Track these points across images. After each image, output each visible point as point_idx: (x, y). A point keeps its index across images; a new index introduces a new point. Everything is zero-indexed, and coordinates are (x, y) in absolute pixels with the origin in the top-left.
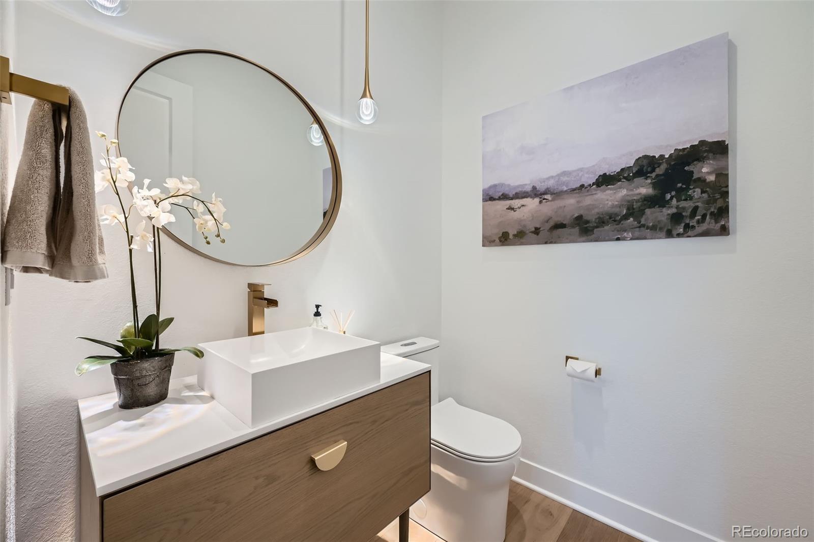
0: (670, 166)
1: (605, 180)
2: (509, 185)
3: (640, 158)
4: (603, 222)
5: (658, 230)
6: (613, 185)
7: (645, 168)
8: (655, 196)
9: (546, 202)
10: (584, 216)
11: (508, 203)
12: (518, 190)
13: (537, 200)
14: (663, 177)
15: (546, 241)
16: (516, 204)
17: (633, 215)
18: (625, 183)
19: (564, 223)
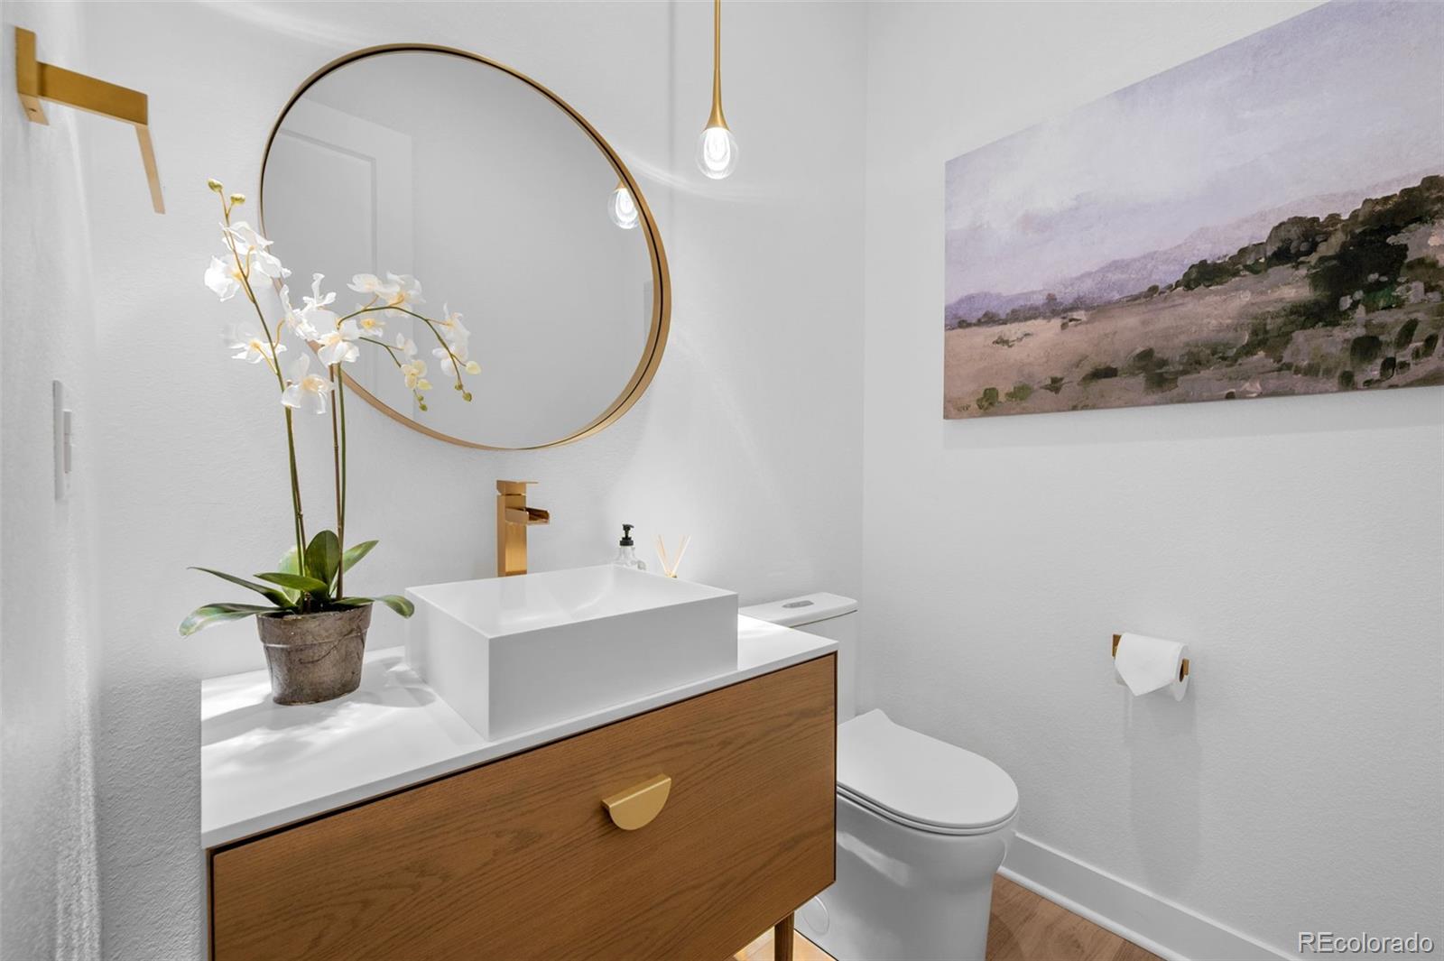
0: (1352, 237)
1: (1205, 275)
2: (999, 296)
3: (1281, 225)
4: (1199, 363)
5: (1321, 373)
6: (1221, 284)
7: (1294, 244)
8: (1316, 303)
9: (1076, 326)
10: (1156, 351)
11: (997, 330)
12: (1016, 305)
13: (1057, 322)
14: (1334, 262)
15: (1074, 404)
16: (1013, 332)
17: (1265, 343)
18: (1249, 278)
19: (1114, 367)
